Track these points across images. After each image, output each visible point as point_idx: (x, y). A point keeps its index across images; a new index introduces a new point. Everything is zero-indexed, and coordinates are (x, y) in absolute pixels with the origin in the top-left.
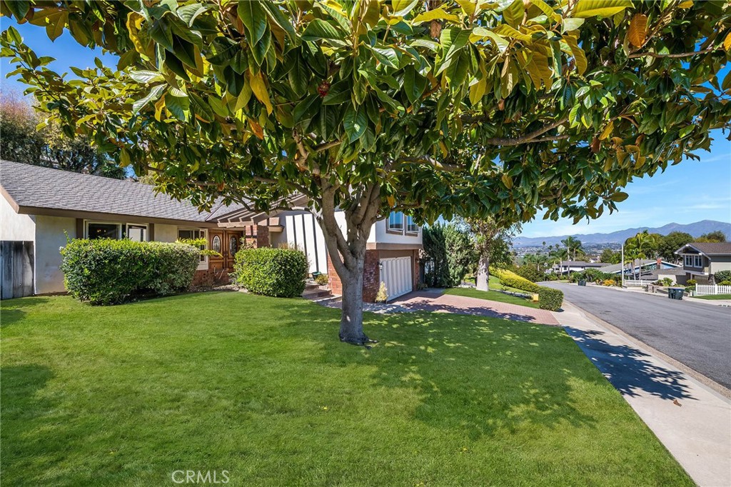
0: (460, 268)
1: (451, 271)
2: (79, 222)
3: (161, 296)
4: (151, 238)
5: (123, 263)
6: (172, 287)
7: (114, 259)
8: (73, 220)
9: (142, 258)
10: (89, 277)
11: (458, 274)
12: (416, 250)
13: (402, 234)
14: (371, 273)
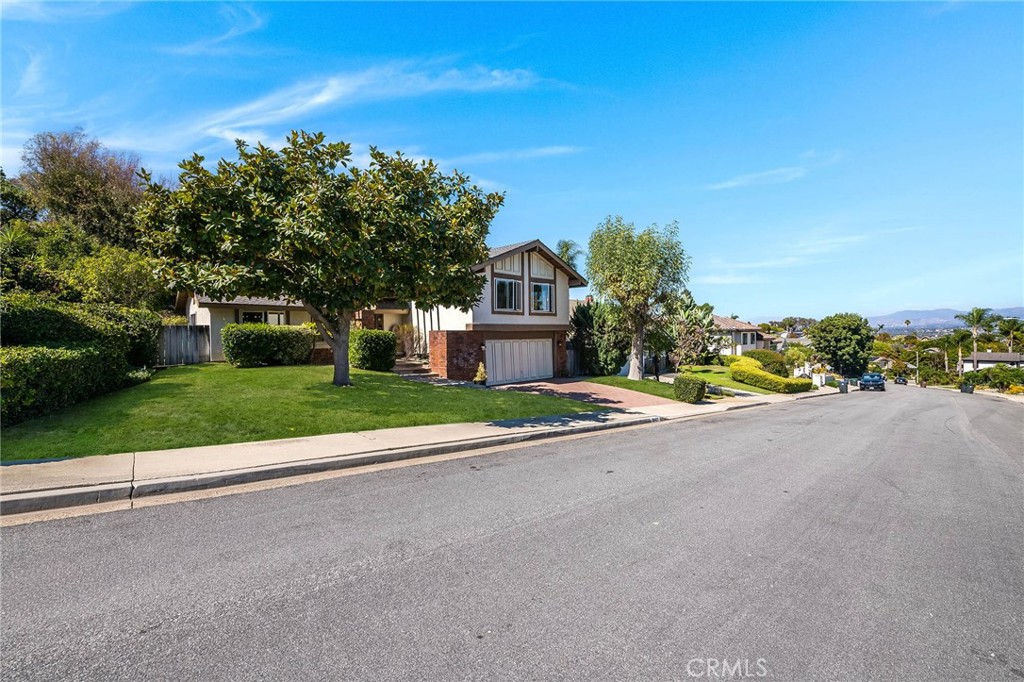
0: (615, 353)
1: (602, 356)
2: (236, 313)
3: (284, 365)
4: (288, 322)
5: (253, 339)
6: (291, 358)
7: (248, 337)
8: (232, 311)
9: (266, 336)
10: (233, 348)
11: (612, 359)
12: (558, 332)
13: (523, 314)
14: (470, 354)
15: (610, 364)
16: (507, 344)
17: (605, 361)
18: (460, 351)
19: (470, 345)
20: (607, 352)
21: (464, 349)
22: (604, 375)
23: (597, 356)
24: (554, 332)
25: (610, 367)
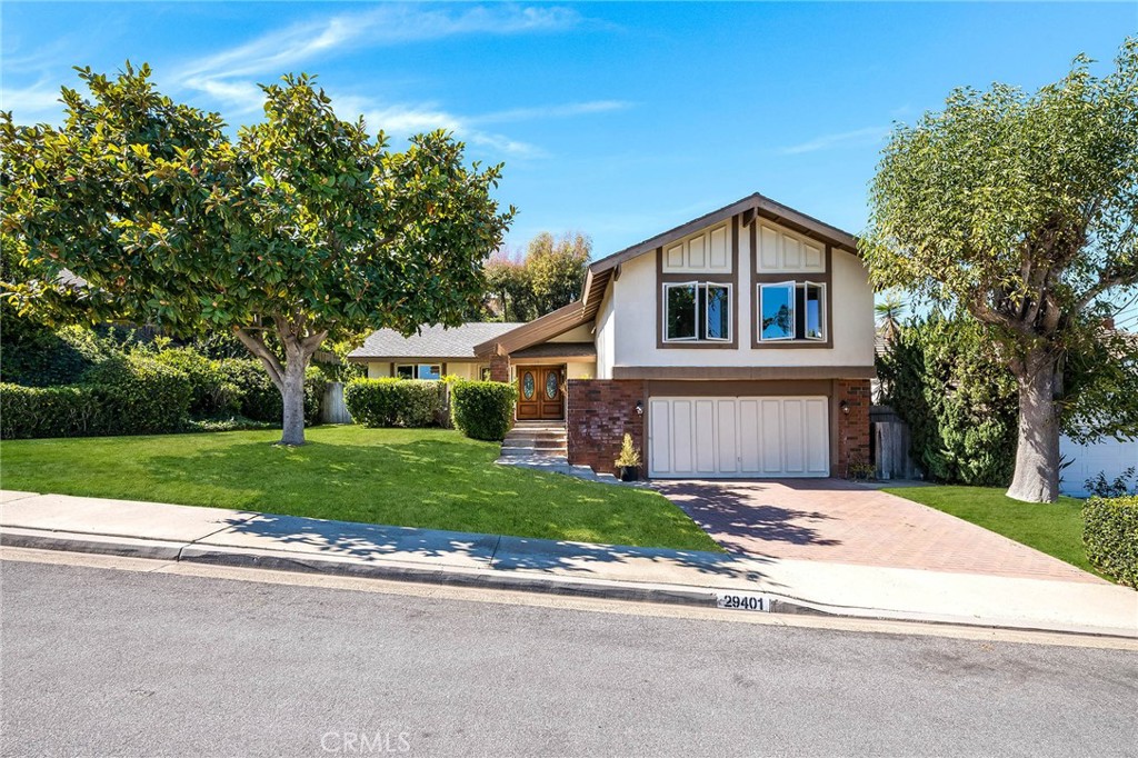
12: (842, 383)
13: (735, 346)
14: (614, 420)
15: (976, 456)
16: (704, 405)
17: (959, 448)
18: (592, 413)
19: (614, 403)
20: (963, 426)
21: (602, 409)
22: (961, 483)
23: (935, 436)
24: (832, 380)
25: (973, 464)
